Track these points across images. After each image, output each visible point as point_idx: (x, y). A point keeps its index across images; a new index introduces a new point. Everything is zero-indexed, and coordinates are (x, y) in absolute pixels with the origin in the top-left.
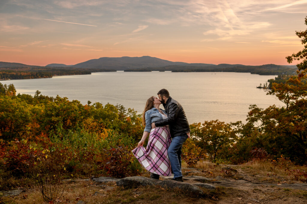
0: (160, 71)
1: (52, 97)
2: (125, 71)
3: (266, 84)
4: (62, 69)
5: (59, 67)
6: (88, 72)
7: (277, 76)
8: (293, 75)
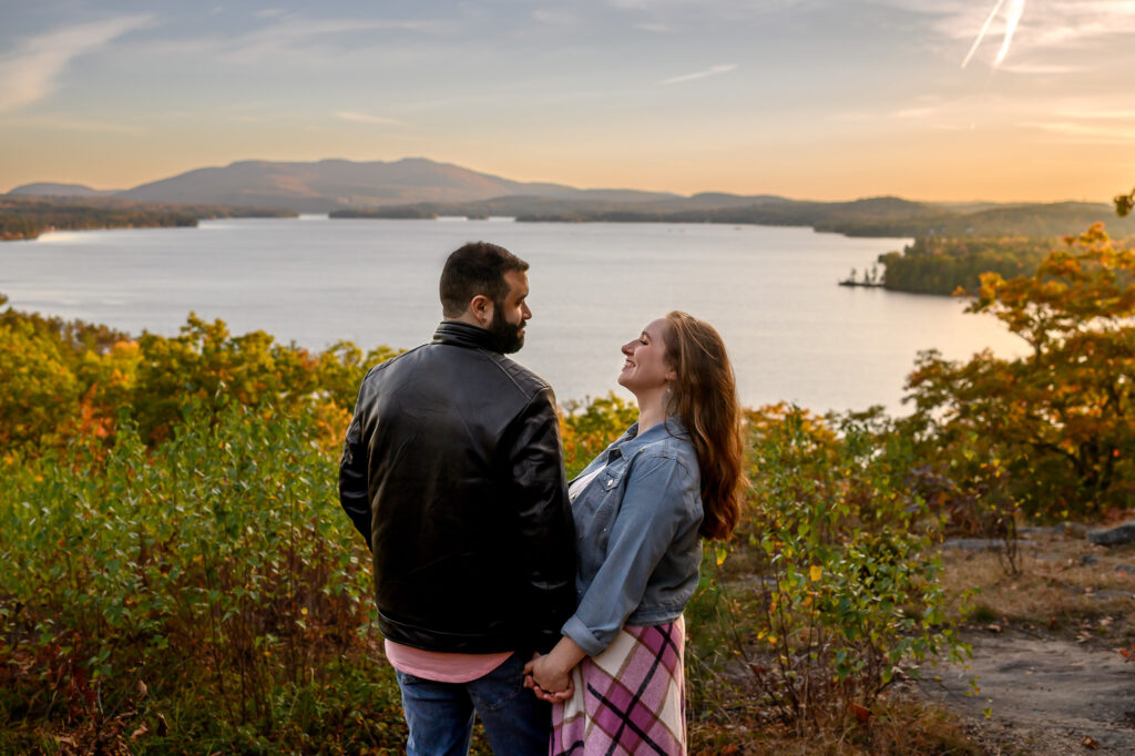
0: (472, 217)
1: (58, 318)
2: (333, 215)
3: (875, 271)
4: (79, 204)
5: (64, 198)
6: (185, 219)
7: (910, 242)
8: (969, 236)
